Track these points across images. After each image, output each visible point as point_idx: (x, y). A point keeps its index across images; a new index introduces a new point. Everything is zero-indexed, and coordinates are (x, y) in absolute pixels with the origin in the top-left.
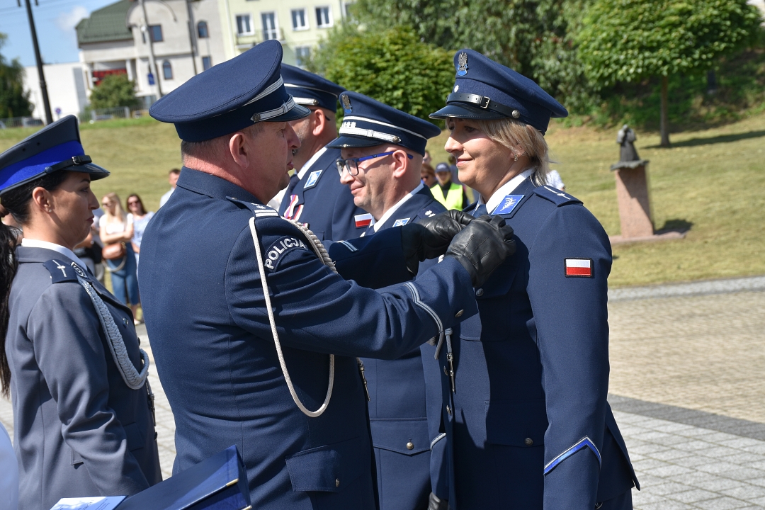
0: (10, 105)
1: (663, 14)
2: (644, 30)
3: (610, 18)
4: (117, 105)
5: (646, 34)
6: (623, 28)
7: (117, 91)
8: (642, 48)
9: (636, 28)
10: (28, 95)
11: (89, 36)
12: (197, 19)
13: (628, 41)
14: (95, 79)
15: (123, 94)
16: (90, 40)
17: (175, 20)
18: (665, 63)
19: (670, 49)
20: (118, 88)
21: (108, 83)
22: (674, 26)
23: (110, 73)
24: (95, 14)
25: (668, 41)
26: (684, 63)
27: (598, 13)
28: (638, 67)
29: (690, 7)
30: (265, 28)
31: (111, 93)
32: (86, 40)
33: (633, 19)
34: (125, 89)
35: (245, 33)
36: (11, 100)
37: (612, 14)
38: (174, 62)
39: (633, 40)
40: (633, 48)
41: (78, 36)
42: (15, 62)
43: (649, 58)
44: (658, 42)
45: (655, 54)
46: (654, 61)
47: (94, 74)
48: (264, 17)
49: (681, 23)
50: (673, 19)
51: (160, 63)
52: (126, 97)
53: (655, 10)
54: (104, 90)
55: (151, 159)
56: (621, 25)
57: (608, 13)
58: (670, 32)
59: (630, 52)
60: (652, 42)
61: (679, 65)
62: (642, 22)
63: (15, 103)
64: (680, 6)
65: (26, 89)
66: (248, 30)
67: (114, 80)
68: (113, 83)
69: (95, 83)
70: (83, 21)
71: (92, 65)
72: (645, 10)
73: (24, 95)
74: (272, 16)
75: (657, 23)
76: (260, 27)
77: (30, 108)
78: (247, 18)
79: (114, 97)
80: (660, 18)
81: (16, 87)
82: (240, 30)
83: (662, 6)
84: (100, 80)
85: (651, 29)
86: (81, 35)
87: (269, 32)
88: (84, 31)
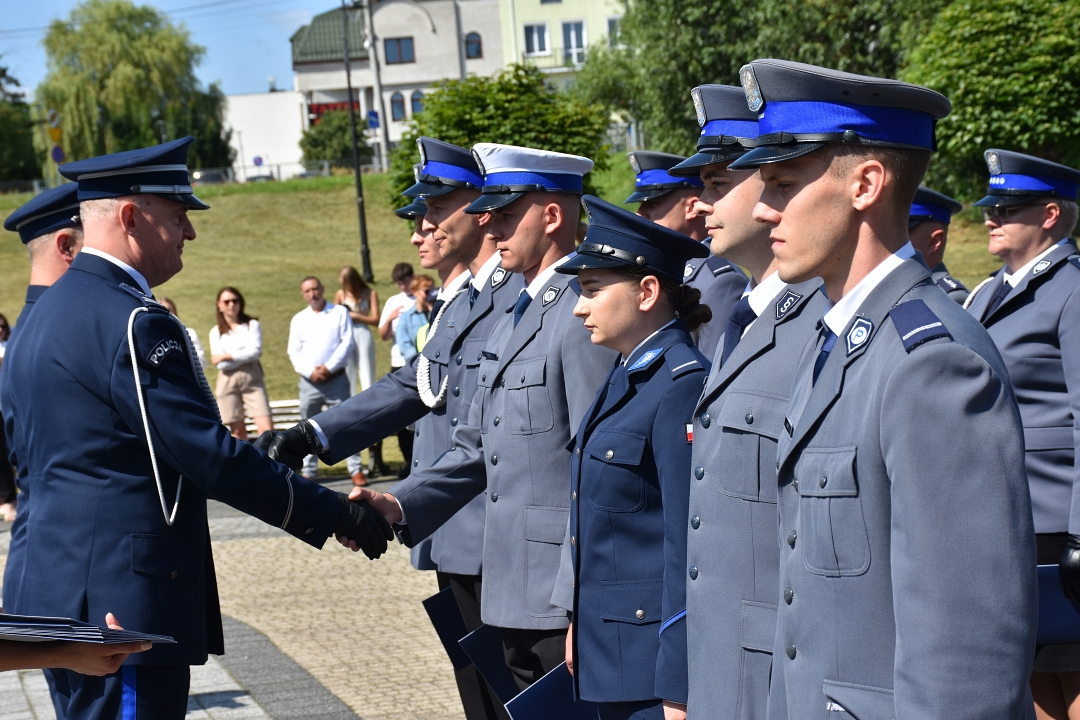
0: (200, 152)
1: (1028, 51)
2: (996, 76)
3: (944, 56)
4: (339, 155)
5: (997, 82)
6: (961, 72)
7: (339, 134)
8: (988, 105)
9: (982, 73)
10: (229, 136)
11: (308, 52)
12: (466, 30)
13: (966, 93)
14: (312, 116)
15: (349, 140)
16: (309, 58)
17: (434, 31)
18: (1025, 129)
19: (1035, 108)
20: (342, 129)
21: (329, 122)
22: (1042, 71)
23: (333, 107)
24: (319, 19)
25: (1031, 94)
26: (1056, 129)
27: (930, 46)
29: (1070, 42)
30: (567, 45)
31: (331, 137)
32: (304, 59)
33: (980, 58)
34: (351, 131)
35: (537, 53)
36: (202, 143)
37: (949, 49)
39: (975, 92)
40: (974, 103)
41: (294, 53)
42: (213, 88)
43: (999, 119)
44: (1015, 94)
45: (1009, 115)
46: (1007, 126)
47: (312, 109)
48: (566, 28)
49: (1054, 67)
50: (1042, 59)
51: (387, 96)
52: (352, 144)
53: (1016, 45)
54: (321, 132)
55: (316, 242)
56: (959, 67)
57: (943, 48)
58: (1036, 80)
59: (969, 109)
60: (1006, 94)
61: (1046, 131)
62: (993, 63)
63: (207, 147)
64: (1054, 39)
65: (226, 126)
66: (542, 48)
67: (338, 118)
68: (336, 123)
69: (312, 122)
70: (302, 29)
71: (309, 94)
72: (999, 45)
73: (223, 136)
74: (579, 27)
75: (1017, 66)
76: (559, 43)
77: (230, 157)
78: (541, 30)
79: (335, 143)
80: (1023, 57)
81: (211, 124)
82: (529, 48)
83: (1027, 39)
84: (318, 118)
85: (1007, 75)
86: (297, 51)
87: (574, 51)
88: (301, 44)
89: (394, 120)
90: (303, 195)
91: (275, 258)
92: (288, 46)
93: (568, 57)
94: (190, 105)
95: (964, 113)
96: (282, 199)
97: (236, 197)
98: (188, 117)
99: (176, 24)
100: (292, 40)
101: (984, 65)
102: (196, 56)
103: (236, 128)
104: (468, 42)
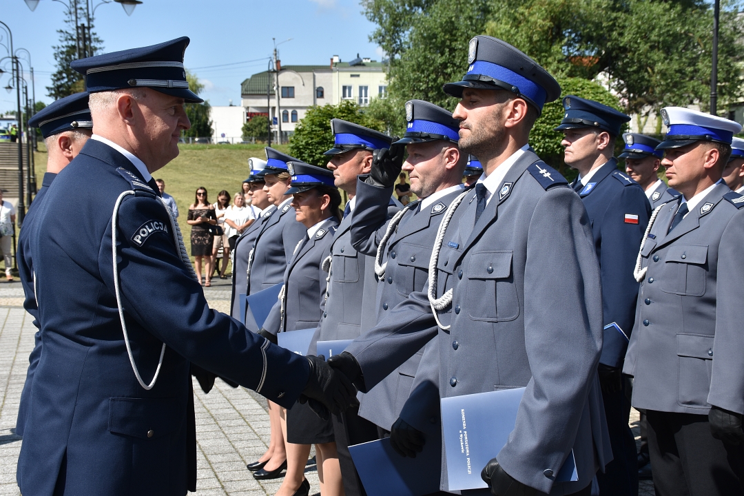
0: (198, 129)
1: (561, 115)
2: (548, 124)
4: (258, 135)
5: (548, 126)
7: (259, 126)
8: (544, 136)
9: (542, 122)
10: (211, 124)
11: (249, 90)
12: (317, 86)
13: (536, 130)
14: (248, 118)
15: (263, 129)
16: (249, 93)
17: (304, 85)
20: (261, 124)
21: (255, 121)
23: (258, 114)
24: (254, 76)
28: (540, 148)
30: (361, 96)
31: (255, 127)
32: (246, 93)
34: (265, 125)
35: (347, 98)
36: (199, 126)
38: (299, 111)
40: (539, 135)
41: (242, 89)
42: (206, 103)
43: (548, 142)
45: (553, 140)
46: (552, 145)
47: (248, 114)
48: (361, 88)
51: (282, 111)
52: (264, 131)
53: (557, 112)
54: (251, 125)
59: (537, 137)
60: (551, 132)
62: (547, 118)
63: (201, 128)
65: (210, 120)
66: (350, 96)
67: (259, 119)
68: (258, 121)
69: (248, 120)
70: (247, 80)
71: (248, 108)
72: (550, 111)
73: (208, 124)
74: (366, 88)
75: (556, 121)
76: (358, 95)
77: (211, 132)
78: (350, 88)
79: (257, 130)
80: (559, 117)
81: (204, 118)
82: (344, 95)
83: (561, 110)
84: (251, 118)
85: (552, 124)
86: (244, 89)
87: (363, 98)
88: (246, 86)
89: (283, 122)
90: (243, 151)
91: (230, 178)
92: (240, 86)
93: (361, 101)
94: (196, 109)
95: (534, 138)
96: (234, 153)
97: (214, 150)
98: (195, 114)
99: (192, 74)
100: (242, 84)
101: (543, 119)
102: (200, 89)
103: (214, 121)
104: (317, 91)
